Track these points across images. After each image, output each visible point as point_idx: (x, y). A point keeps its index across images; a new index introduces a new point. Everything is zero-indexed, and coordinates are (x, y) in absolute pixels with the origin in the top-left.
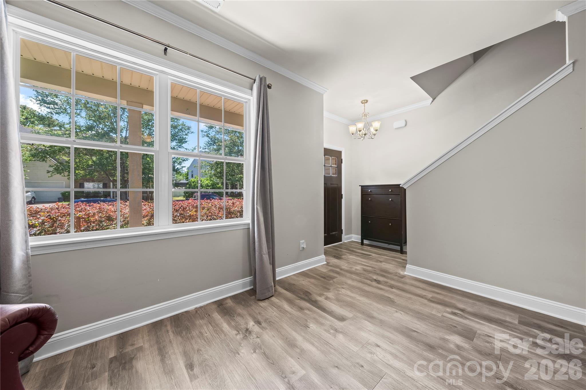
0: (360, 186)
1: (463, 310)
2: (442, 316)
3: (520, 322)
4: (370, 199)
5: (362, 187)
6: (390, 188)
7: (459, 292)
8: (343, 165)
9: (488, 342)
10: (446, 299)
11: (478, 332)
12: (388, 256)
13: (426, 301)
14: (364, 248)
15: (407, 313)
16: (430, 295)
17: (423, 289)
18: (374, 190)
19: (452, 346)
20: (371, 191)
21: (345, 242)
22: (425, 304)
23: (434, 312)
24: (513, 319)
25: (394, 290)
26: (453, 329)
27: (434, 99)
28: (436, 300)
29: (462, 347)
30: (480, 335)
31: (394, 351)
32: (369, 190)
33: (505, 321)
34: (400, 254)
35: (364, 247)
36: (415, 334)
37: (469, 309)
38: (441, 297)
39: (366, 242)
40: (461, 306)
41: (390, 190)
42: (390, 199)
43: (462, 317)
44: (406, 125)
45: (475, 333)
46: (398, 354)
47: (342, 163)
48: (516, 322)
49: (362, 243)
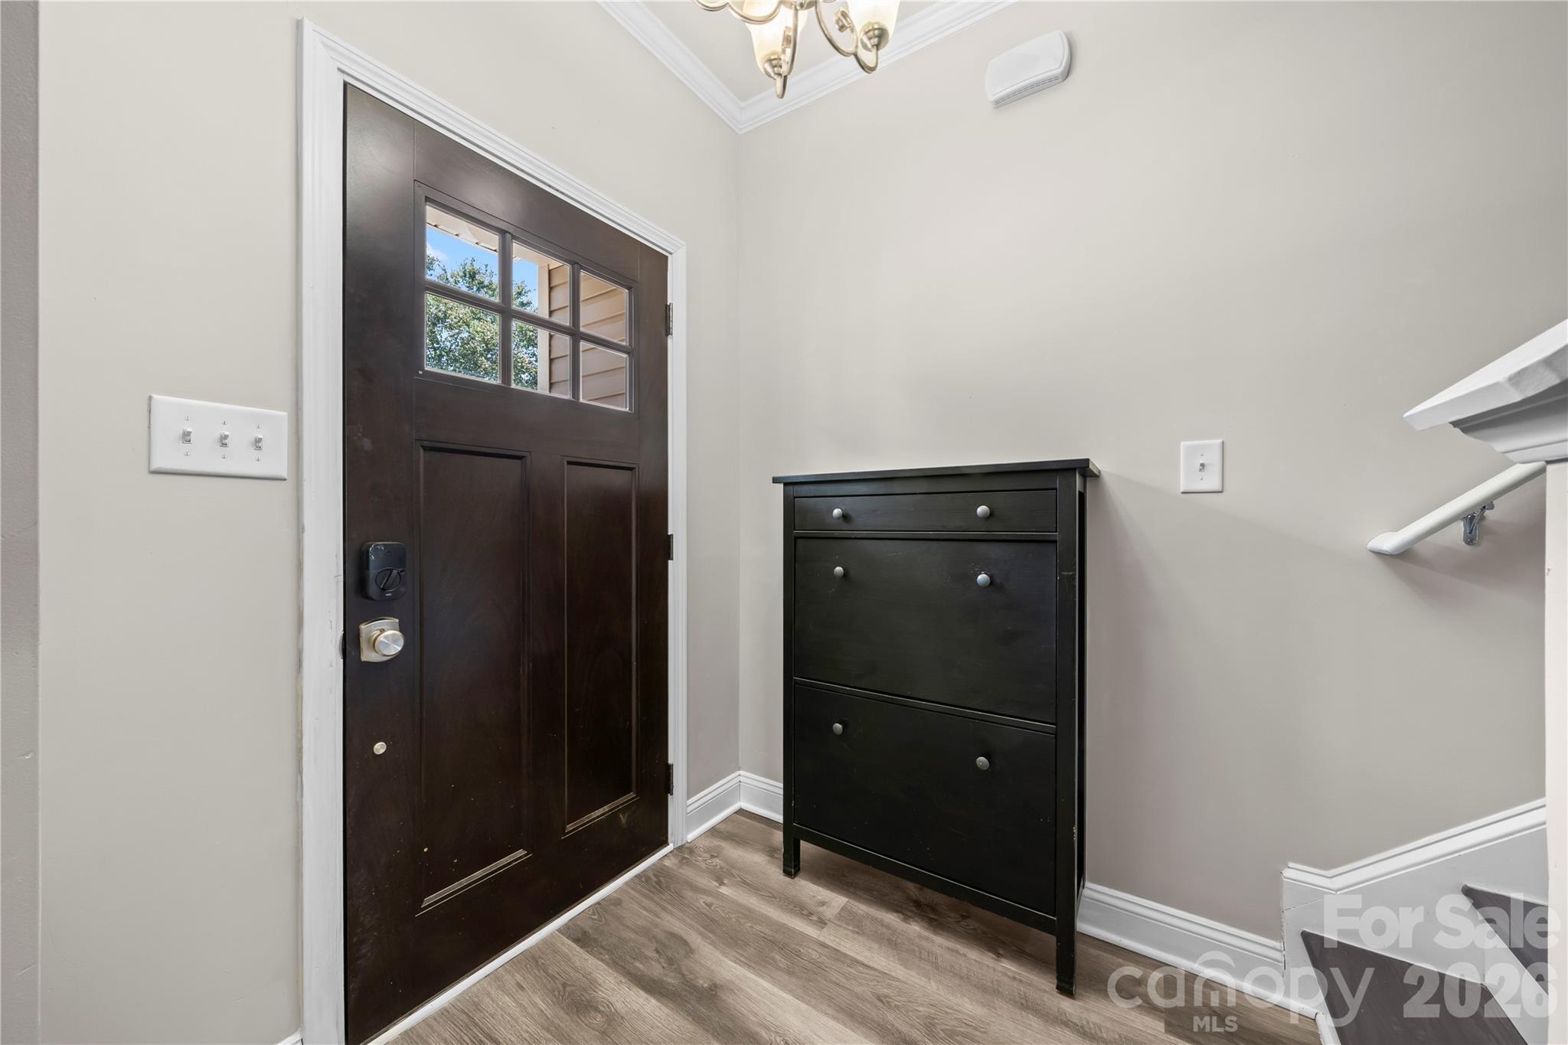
0: (776, 480)
4: (839, 569)
5: (793, 486)
6: (982, 495)
8: (677, 347)
18: (868, 512)
20: (845, 517)
21: (691, 836)
32: (837, 512)
41: (982, 510)
42: (982, 578)
47: (668, 331)
49: (791, 857)
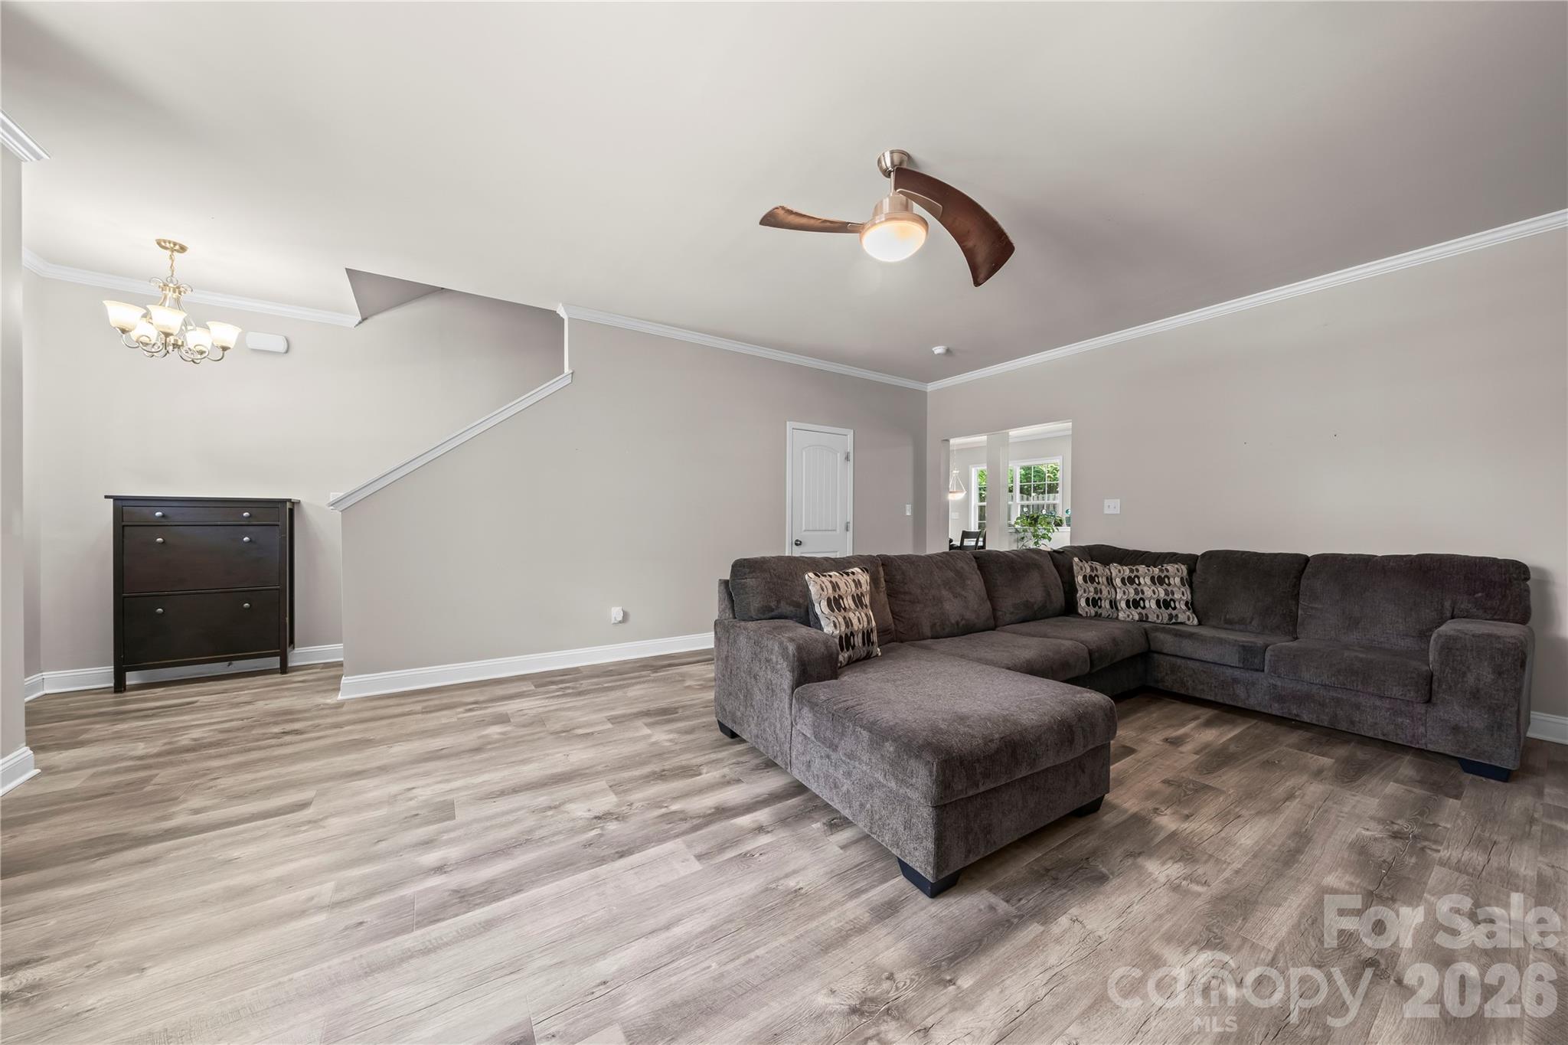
0: (106, 497)
1: (476, 703)
2: (458, 719)
3: (536, 686)
4: (159, 540)
5: (117, 499)
6: (245, 509)
7: (452, 687)
9: (524, 715)
10: (445, 701)
11: (508, 712)
12: (251, 687)
13: (420, 715)
14: (128, 698)
15: (408, 740)
16: (418, 707)
17: (398, 705)
18: (181, 514)
19: (497, 737)
20: (164, 516)
22: (422, 720)
23: (444, 721)
24: (528, 687)
25: (346, 728)
26: (483, 723)
27: (364, 319)
28: (433, 709)
29: (506, 732)
30: (512, 713)
31: (439, 779)
32: (157, 514)
33: (524, 692)
34: (279, 675)
35: (128, 696)
36: (443, 752)
37: (481, 698)
38: (436, 702)
39: (132, 678)
40: (472, 699)
41: (245, 514)
42: (246, 539)
43: (481, 709)
44: (287, 352)
45: (507, 715)
46: (447, 777)
48: (533, 688)
49: (120, 686)
